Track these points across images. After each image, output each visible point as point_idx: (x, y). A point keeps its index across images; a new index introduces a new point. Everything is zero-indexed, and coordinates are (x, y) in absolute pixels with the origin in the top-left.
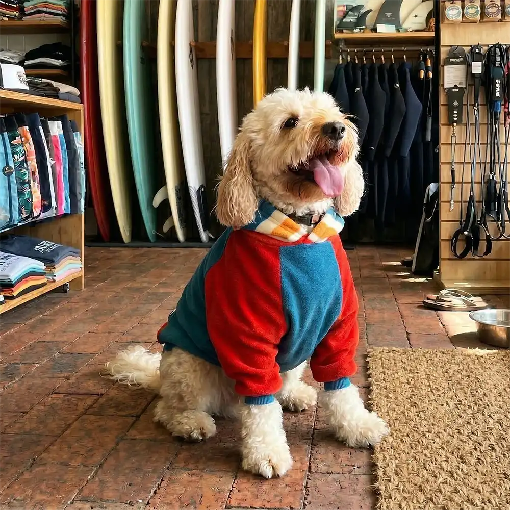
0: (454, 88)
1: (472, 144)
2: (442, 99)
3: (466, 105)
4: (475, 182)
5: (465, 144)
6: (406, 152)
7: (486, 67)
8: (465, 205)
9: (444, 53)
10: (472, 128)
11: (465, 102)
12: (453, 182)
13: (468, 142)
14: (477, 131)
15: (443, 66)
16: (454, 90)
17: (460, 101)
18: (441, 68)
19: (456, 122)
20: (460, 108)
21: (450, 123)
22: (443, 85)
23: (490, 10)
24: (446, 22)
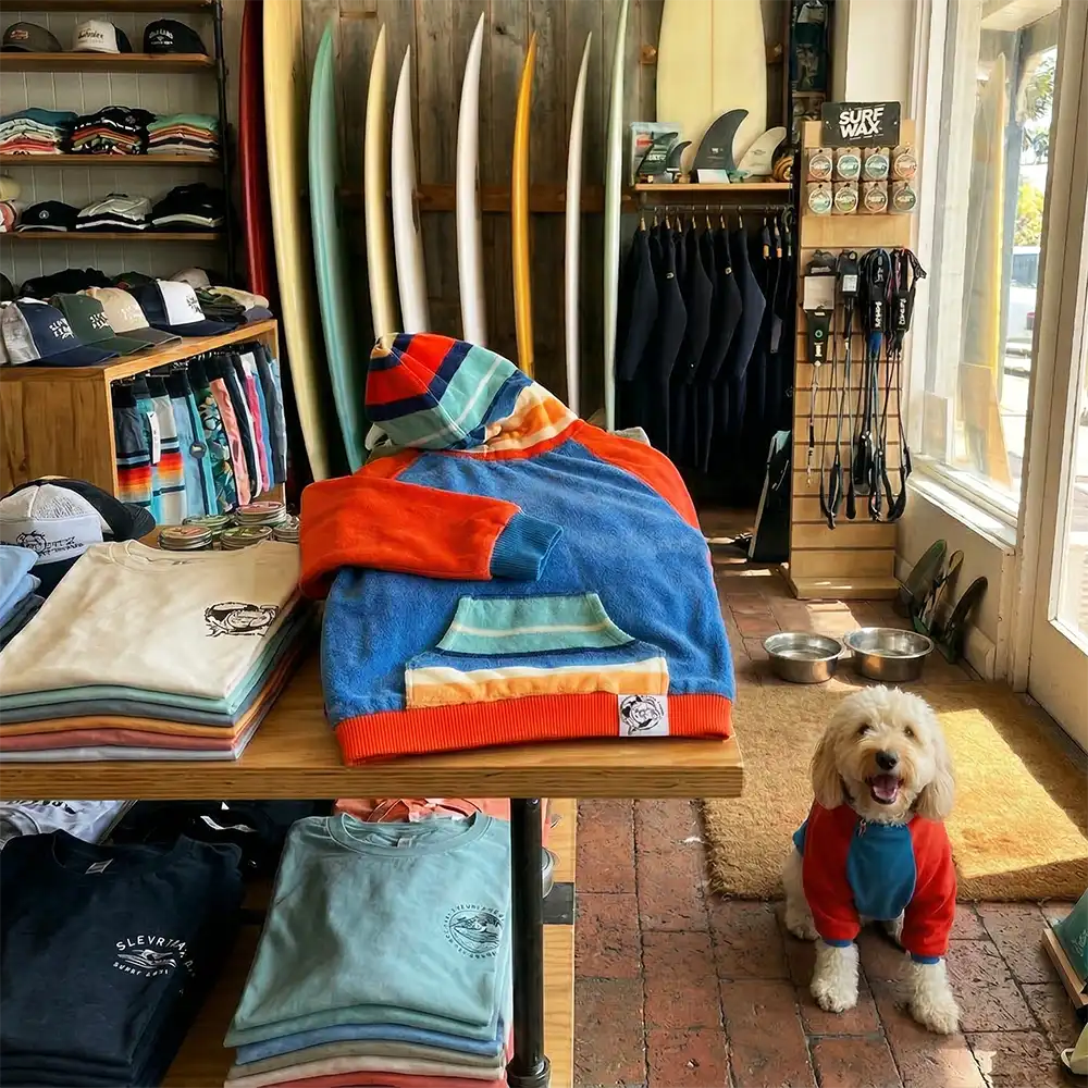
0: (817, 311)
1: (840, 389)
2: (800, 327)
3: (833, 333)
4: (842, 443)
5: (830, 389)
6: (743, 373)
7: (862, 284)
8: (827, 476)
9: (804, 256)
10: (840, 366)
11: (831, 329)
12: (812, 444)
13: (834, 386)
14: (846, 373)
15: (803, 277)
16: (817, 314)
17: (825, 330)
18: (800, 280)
19: (818, 359)
20: (824, 340)
21: (810, 358)
22: (802, 305)
23: (873, 199)
24: (809, 214)
